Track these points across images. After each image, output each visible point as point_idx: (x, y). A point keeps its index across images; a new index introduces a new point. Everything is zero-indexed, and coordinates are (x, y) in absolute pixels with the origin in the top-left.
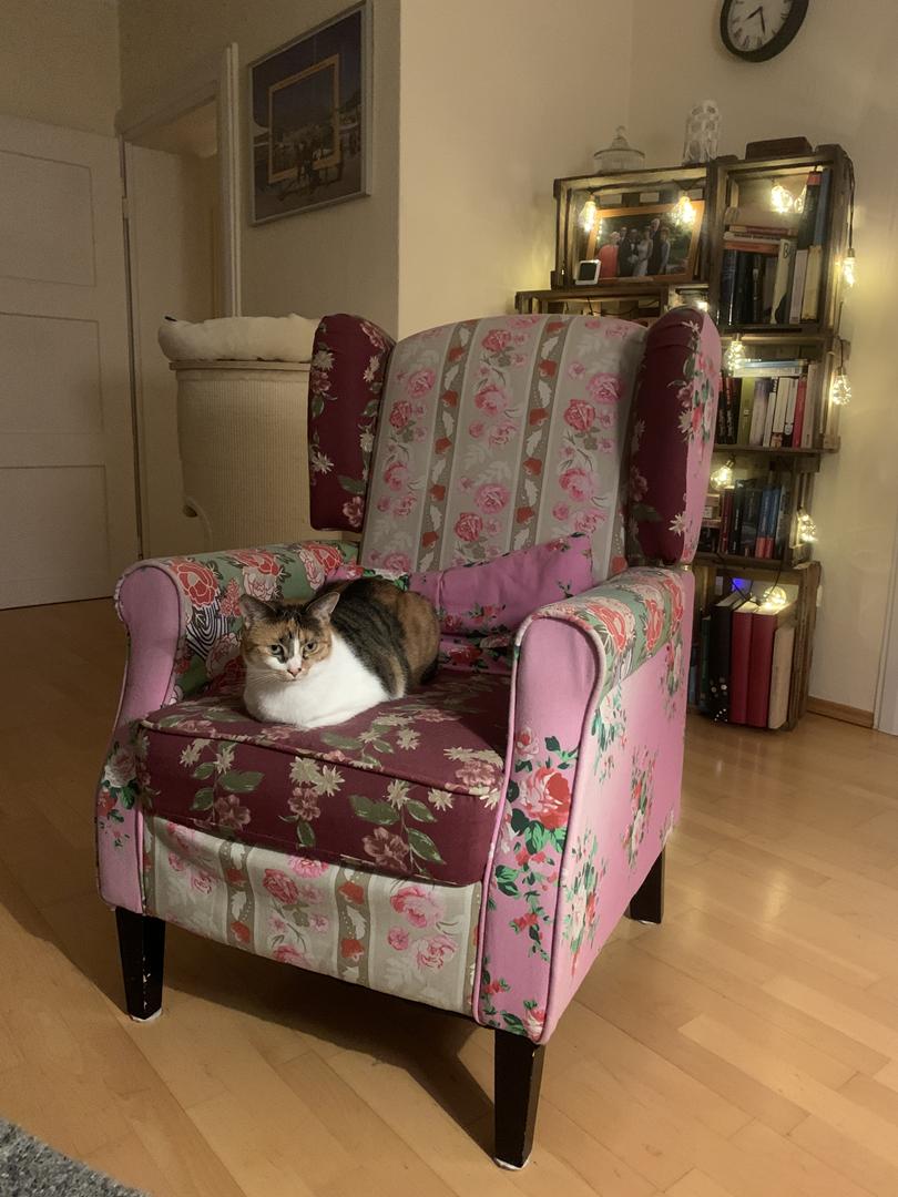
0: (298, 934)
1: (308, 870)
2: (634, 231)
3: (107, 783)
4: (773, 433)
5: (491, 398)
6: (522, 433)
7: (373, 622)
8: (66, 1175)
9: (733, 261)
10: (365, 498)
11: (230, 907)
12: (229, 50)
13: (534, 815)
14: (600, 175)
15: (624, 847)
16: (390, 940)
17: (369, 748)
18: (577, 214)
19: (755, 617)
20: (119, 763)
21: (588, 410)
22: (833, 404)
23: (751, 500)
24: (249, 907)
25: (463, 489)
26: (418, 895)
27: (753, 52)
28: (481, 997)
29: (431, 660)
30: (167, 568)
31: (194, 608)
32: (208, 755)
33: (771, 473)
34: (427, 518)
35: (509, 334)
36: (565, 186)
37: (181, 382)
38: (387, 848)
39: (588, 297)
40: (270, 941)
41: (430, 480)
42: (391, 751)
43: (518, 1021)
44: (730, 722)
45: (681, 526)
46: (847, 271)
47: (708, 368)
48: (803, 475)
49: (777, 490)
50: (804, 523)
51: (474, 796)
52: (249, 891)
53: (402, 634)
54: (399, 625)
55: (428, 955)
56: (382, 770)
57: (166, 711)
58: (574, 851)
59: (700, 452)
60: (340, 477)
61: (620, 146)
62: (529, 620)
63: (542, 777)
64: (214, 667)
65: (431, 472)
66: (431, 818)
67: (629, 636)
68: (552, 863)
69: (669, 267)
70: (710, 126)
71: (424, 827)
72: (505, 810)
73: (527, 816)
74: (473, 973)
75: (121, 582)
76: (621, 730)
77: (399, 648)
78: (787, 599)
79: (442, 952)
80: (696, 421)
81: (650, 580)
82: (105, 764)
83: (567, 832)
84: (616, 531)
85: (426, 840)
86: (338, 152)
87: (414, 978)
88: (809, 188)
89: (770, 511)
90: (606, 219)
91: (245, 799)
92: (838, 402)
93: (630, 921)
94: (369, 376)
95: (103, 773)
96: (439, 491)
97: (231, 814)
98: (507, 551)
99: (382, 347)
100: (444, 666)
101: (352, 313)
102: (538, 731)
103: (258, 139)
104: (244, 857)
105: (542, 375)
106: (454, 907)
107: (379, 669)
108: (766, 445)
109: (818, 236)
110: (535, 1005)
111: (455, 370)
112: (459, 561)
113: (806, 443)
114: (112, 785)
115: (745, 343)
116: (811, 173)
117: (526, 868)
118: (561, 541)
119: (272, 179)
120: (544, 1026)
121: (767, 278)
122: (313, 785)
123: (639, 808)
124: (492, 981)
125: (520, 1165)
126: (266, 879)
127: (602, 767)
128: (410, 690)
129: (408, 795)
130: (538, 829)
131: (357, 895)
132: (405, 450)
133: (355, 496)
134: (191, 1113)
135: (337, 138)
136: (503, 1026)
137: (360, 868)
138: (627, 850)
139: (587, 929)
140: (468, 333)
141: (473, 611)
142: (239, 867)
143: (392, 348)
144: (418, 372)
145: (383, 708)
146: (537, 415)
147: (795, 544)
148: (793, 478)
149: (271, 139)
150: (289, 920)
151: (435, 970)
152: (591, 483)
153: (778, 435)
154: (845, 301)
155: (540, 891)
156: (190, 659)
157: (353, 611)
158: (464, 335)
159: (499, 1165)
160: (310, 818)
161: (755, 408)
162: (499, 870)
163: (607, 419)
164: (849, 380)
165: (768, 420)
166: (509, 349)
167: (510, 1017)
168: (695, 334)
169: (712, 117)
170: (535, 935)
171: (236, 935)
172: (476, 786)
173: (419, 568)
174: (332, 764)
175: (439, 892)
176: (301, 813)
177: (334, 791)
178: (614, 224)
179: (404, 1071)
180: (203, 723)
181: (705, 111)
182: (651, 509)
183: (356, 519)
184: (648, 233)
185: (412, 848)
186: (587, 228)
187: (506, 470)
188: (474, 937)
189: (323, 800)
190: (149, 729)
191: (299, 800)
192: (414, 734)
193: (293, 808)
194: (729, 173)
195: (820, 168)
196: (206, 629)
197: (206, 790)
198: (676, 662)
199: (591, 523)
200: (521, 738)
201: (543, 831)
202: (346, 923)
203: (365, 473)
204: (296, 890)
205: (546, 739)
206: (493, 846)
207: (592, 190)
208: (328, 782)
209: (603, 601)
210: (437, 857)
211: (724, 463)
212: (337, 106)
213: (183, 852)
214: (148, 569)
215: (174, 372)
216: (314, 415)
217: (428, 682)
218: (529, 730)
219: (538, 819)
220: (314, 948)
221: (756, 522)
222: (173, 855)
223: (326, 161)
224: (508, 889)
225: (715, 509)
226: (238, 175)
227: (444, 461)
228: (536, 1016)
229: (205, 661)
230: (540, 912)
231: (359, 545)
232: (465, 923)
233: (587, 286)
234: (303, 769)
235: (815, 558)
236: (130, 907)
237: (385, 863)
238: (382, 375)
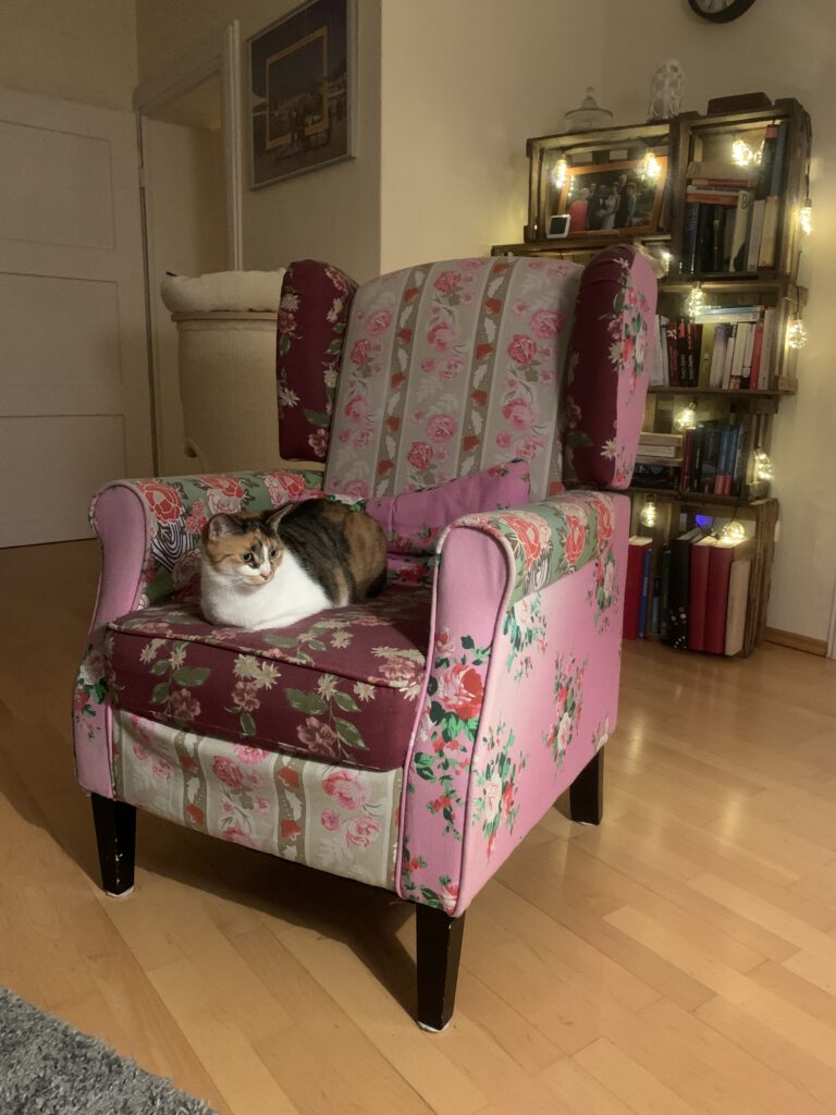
0: (244, 816)
1: (251, 758)
2: (603, 187)
3: (82, 681)
4: (731, 376)
5: (443, 335)
6: (470, 369)
7: (320, 539)
8: (32, 1023)
9: (695, 213)
10: (329, 430)
11: (186, 792)
12: (230, 27)
13: (450, 707)
14: (570, 134)
15: (548, 745)
16: (323, 821)
17: (305, 647)
18: (549, 171)
19: (712, 549)
20: (92, 663)
21: (530, 345)
22: (790, 347)
23: (711, 440)
24: (202, 792)
25: (415, 420)
26: (347, 779)
27: (717, 14)
28: (403, 874)
29: (376, 573)
30: (134, 487)
31: (159, 524)
32: (164, 653)
33: (732, 415)
34: (383, 448)
35: (460, 277)
36: (537, 146)
37: (181, 332)
38: (317, 736)
39: (560, 250)
40: (220, 823)
41: (386, 413)
42: (324, 649)
43: (435, 896)
44: (689, 649)
45: (612, 451)
46: (802, 219)
47: (639, 303)
48: (759, 416)
49: (735, 431)
50: (761, 462)
51: (394, 688)
52: (200, 775)
53: (348, 549)
54: (344, 541)
55: (355, 834)
56: (314, 665)
57: (134, 615)
58: (485, 740)
59: (631, 381)
60: (306, 411)
61: (590, 106)
62: (448, 530)
63: (458, 673)
64: (179, 579)
65: (387, 404)
66: (355, 708)
67: (544, 546)
68: (464, 750)
69: (635, 220)
70: (673, 84)
71: (350, 717)
72: (425, 703)
73: (444, 707)
74: (395, 852)
75: (95, 500)
76: (539, 634)
77: (344, 560)
78: (745, 535)
79: (368, 832)
80: (626, 352)
81: (577, 501)
82: (81, 664)
83: (479, 722)
84: (554, 458)
85: (352, 728)
86: (326, 119)
87: (345, 856)
88: (767, 140)
89: (728, 452)
90: (577, 177)
91: (196, 692)
92: (794, 346)
93: (571, 822)
94: (332, 316)
95: (79, 672)
96: (394, 423)
97: (184, 707)
98: (454, 476)
99: (345, 290)
100: (395, 582)
101: (318, 258)
102: (454, 632)
103: (256, 109)
104: (196, 745)
105: (488, 312)
106: (379, 790)
107: (323, 579)
108: (725, 387)
109: (775, 186)
110: (449, 881)
111: (409, 310)
112: (411, 486)
113: (762, 385)
114: (86, 683)
115: (704, 290)
116: (769, 126)
117: (441, 754)
118: (502, 467)
119: (269, 145)
120: (457, 900)
121: (727, 228)
122: (254, 679)
123: (565, 711)
124: (411, 858)
125: (439, 1027)
126: (214, 766)
127: (517, 666)
128: (354, 599)
129: (336, 687)
130: (453, 720)
131: (292, 780)
132: (364, 384)
133: (320, 428)
134: (150, 975)
135: (326, 104)
136: (422, 900)
137: (297, 755)
138: (552, 748)
139: (504, 814)
140: (423, 276)
141: (422, 532)
142: (192, 755)
143: (355, 291)
144: (376, 313)
145: (325, 614)
146: (483, 350)
147: (752, 481)
148: (751, 418)
149: (268, 109)
150: (235, 804)
151: (362, 848)
152: (531, 412)
153: (736, 377)
154: (804, 250)
155: (453, 775)
156: (156, 570)
157: (299, 526)
158: (419, 276)
159: (421, 1028)
160: (251, 710)
161: (714, 353)
162: (418, 757)
163: (546, 353)
164: (806, 326)
165: (726, 364)
166: (458, 289)
167: (428, 892)
168: (625, 271)
169: (675, 75)
170: (448, 816)
171: (191, 818)
172: (397, 679)
173: (375, 494)
174: (272, 660)
175: (364, 777)
176: (243, 704)
177: (272, 684)
178: (585, 180)
179: (345, 946)
180: (161, 625)
181: (669, 70)
182: (584, 435)
183: (321, 450)
184: (615, 189)
185: (339, 735)
186: (559, 184)
187: (455, 402)
188: (396, 817)
189: (262, 693)
190: (115, 631)
191: (241, 693)
192: (347, 635)
193: (236, 700)
194: (693, 128)
195: (778, 122)
196: (172, 543)
197: (163, 685)
198: (607, 579)
199: (531, 451)
200: (441, 638)
201: (457, 721)
202: (285, 807)
203: (329, 407)
204: (241, 776)
205: (463, 639)
206: (413, 735)
207: (563, 149)
208: (266, 676)
209: (521, 514)
210: (361, 744)
211: (686, 406)
212: (325, 74)
213: (146, 742)
214: (119, 489)
215: (175, 324)
216: (281, 353)
217: (373, 593)
218: (447, 630)
219: (453, 710)
220: (257, 829)
221: (715, 460)
222: (137, 745)
223: (316, 127)
224: (424, 774)
225: (678, 449)
226: (239, 142)
227: (399, 394)
228: (450, 891)
229: (170, 572)
230: (453, 795)
231: (323, 474)
232: (388, 805)
233: (558, 240)
234: (245, 665)
235: (773, 495)
236: (102, 793)
237: (317, 750)
238: (344, 316)
